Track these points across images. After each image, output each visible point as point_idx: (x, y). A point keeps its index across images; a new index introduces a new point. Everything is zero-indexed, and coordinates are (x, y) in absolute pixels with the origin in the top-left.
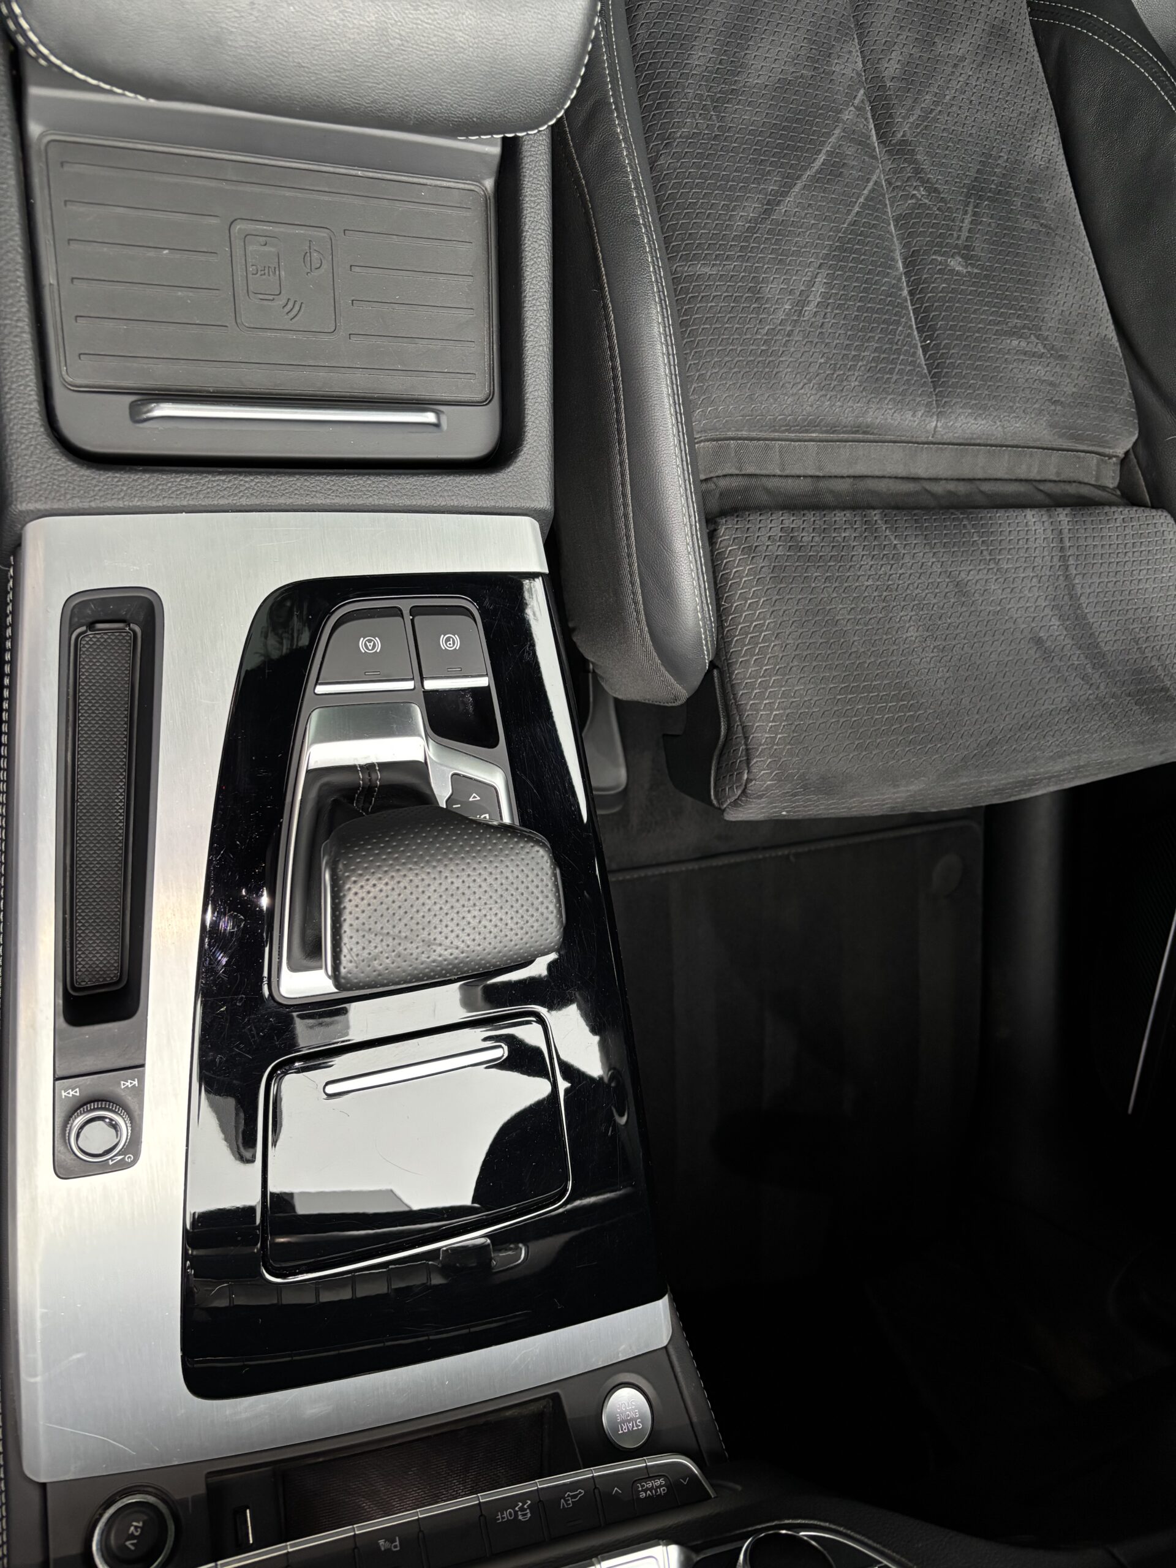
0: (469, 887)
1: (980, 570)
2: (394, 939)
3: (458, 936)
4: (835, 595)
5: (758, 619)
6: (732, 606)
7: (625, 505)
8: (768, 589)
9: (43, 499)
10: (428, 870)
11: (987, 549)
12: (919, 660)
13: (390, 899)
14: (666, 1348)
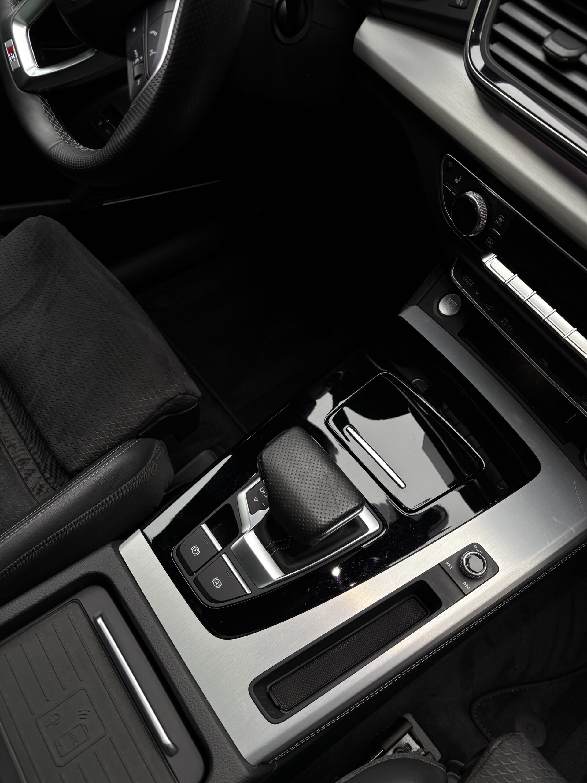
0: (296, 475)
1: (30, 350)
2: (333, 492)
3: (317, 467)
4: (77, 404)
5: (106, 429)
6: (107, 444)
7: (89, 514)
8: (91, 433)
9: (237, 765)
10: (299, 495)
11: (18, 351)
12: (86, 354)
13: (319, 503)
14: (417, 305)
